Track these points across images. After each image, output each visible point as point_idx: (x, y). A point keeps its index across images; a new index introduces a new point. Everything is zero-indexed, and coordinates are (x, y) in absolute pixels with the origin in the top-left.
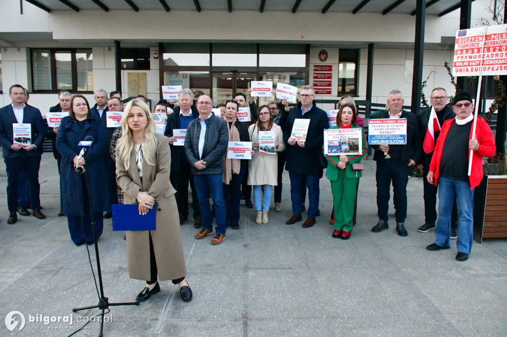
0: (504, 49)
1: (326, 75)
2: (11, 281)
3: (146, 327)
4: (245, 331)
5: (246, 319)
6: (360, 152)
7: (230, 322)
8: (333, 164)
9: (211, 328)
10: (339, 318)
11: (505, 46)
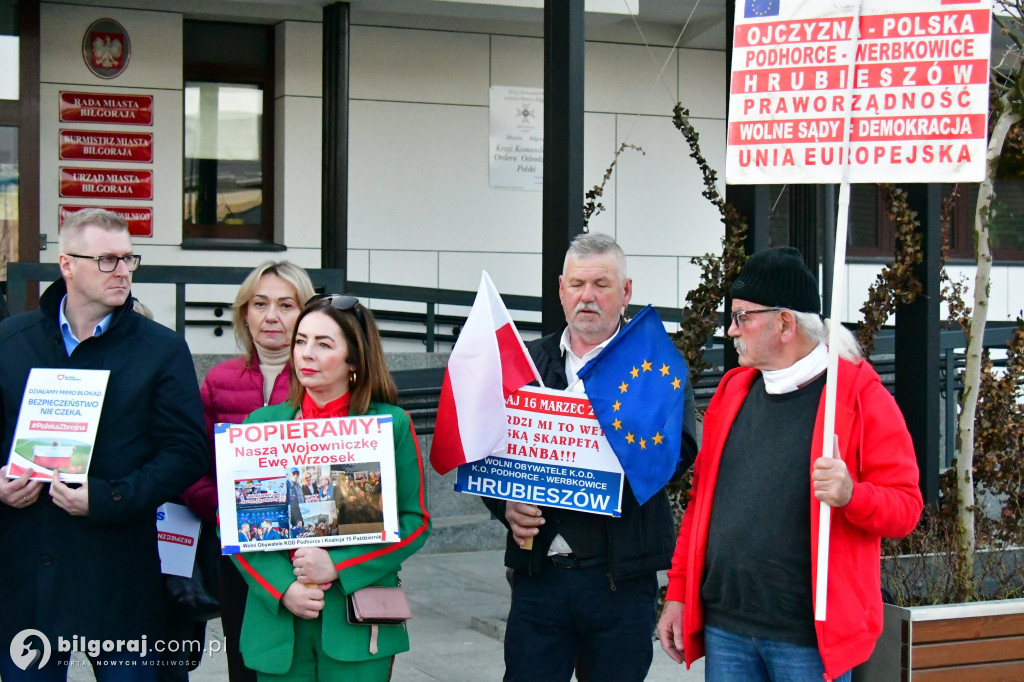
0: (935, 76)
1: (122, 142)
6: (391, 531)
8: (265, 593)
11: (940, 64)
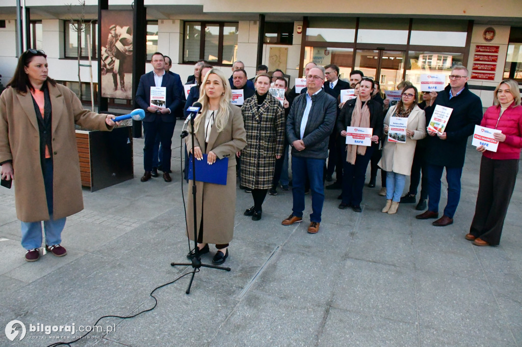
1: (490, 57)
2: (128, 229)
3: (230, 293)
4: (325, 318)
5: (329, 307)
7: (312, 307)
9: (291, 308)
10: (433, 328)
